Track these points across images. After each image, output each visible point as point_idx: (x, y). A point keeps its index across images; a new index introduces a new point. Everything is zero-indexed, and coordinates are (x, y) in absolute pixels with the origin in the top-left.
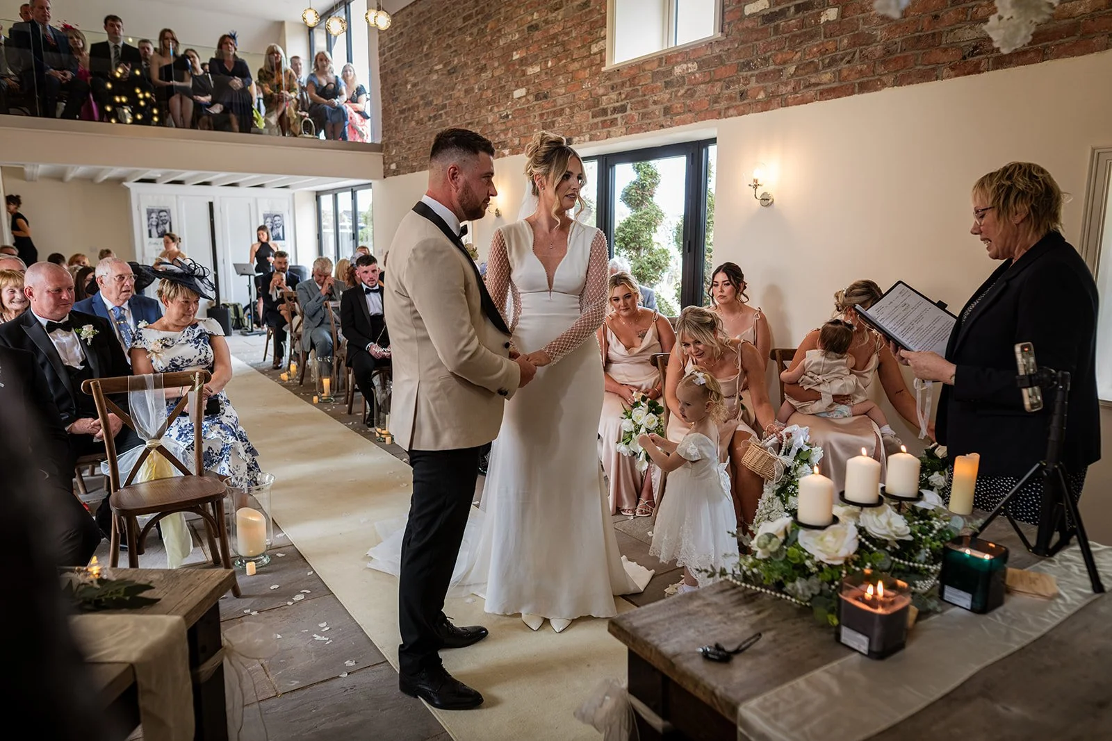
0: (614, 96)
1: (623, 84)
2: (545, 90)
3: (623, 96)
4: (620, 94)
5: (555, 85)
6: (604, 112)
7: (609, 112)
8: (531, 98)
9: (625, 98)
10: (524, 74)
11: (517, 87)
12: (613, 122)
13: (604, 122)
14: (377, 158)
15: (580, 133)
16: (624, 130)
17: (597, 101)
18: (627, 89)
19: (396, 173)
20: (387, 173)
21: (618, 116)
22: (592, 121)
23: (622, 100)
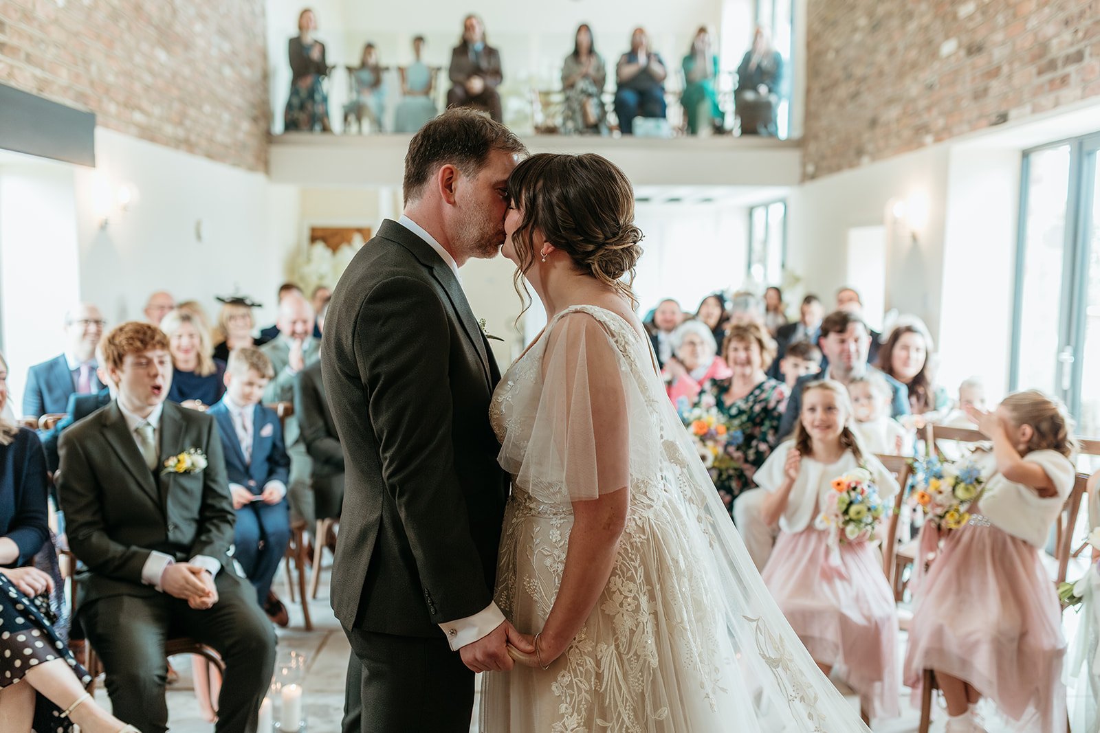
0: (1067, 36)
1: (1081, 15)
2: (978, 37)
3: (1080, 34)
4: (1076, 31)
5: (993, 30)
6: (1052, 65)
7: (1060, 63)
8: (962, 53)
9: (1084, 38)
10: (955, 17)
11: (947, 37)
12: (1064, 80)
13: (1052, 82)
14: (793, 157)
15: (1019, 103)
16: (1078, 92)
17: (1044, 47)
18: (1086, 23)
19: (813, 177)
20: (806, 177)
21: (1072, 69)
22: (1038, 81)
23: (1079, 42)
